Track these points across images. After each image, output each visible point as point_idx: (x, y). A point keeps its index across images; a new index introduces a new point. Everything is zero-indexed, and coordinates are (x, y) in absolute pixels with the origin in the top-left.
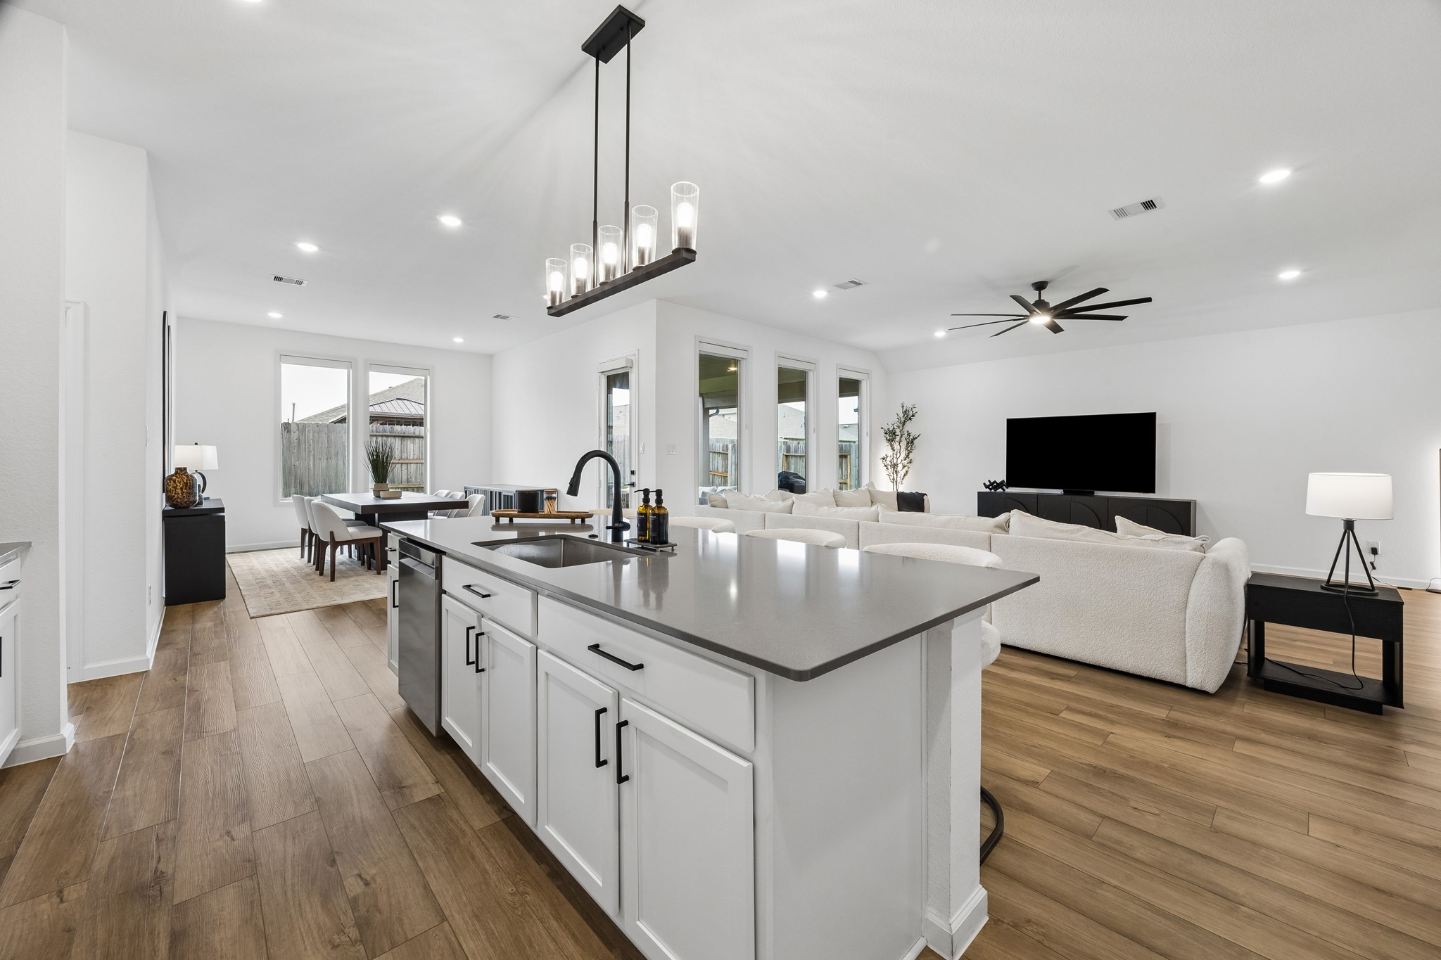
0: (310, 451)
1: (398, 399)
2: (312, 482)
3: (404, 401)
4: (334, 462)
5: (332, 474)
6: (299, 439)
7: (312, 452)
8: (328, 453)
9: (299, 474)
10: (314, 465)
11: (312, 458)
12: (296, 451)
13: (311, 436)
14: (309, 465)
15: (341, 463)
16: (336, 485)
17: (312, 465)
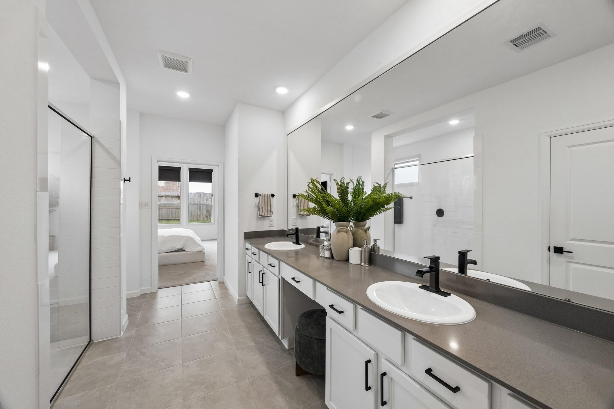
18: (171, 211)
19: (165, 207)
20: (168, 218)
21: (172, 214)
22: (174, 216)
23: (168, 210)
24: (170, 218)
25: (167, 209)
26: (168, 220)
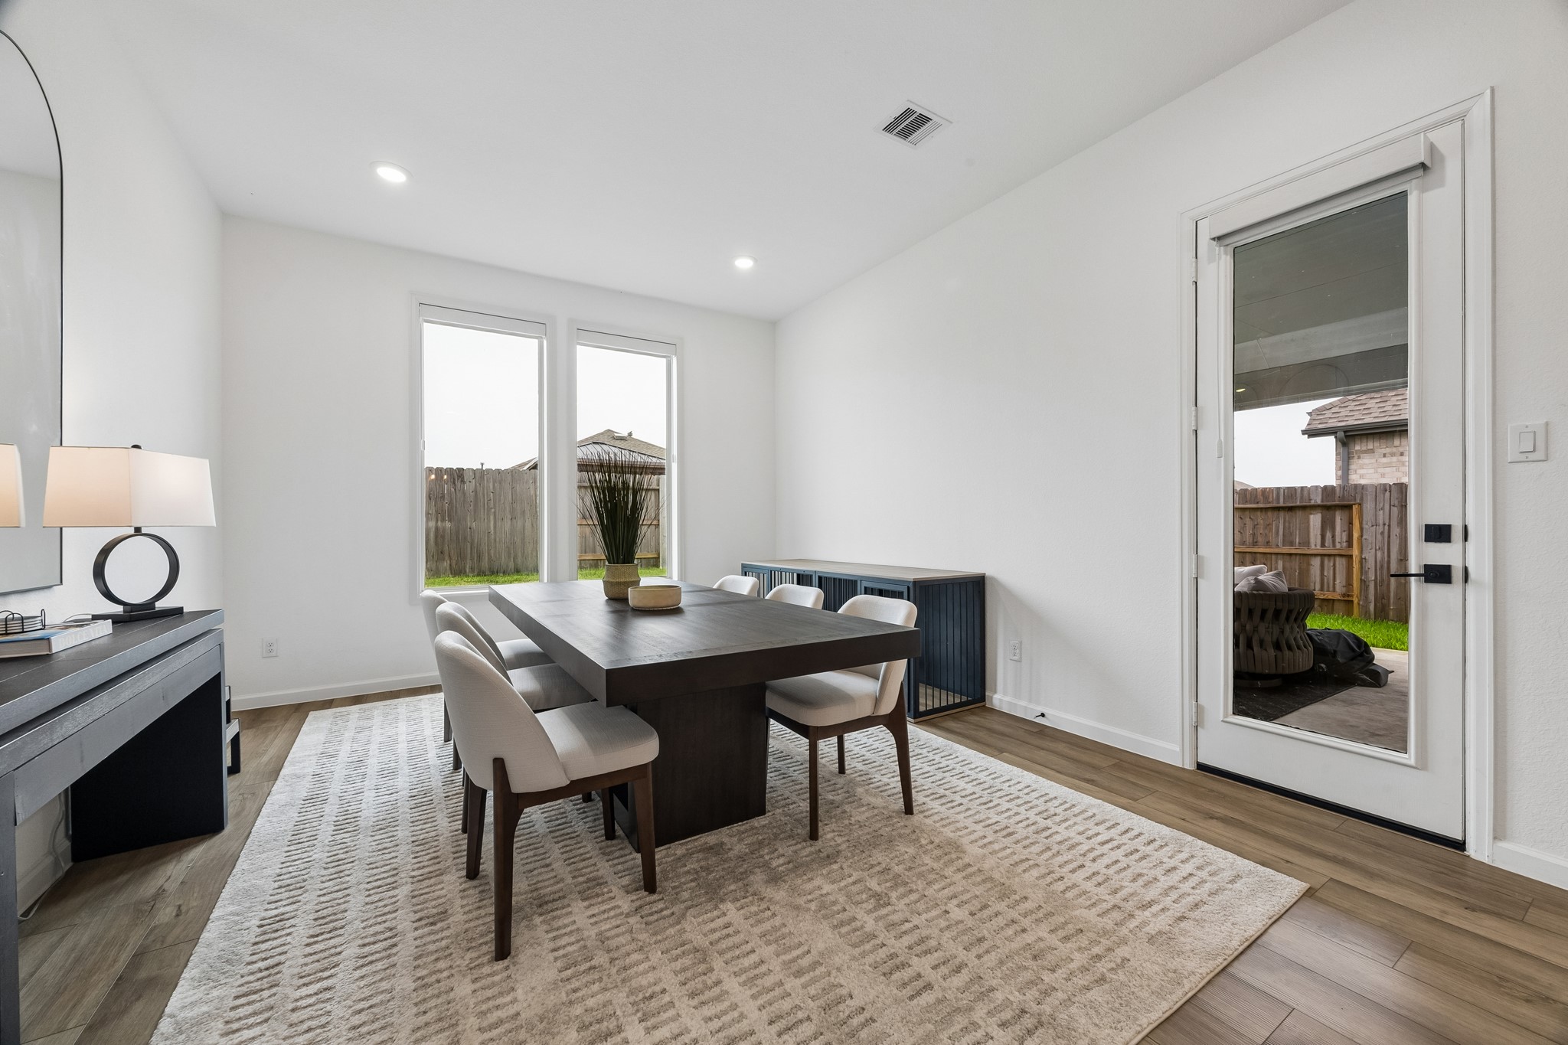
0: (489, 509)
1: (594, 443)
2: (492, 552)
3: (602, 446)
4: (519, 523)
5: (518, 540)
6: (475, 492)
7: (493, 510)
8: (513, 511)
9: (476, 541)
10: (495, 527)
11: (492, 517)
12: (472, 507)
13: (491, 487)
14: (489, 527)
15: (528, 524)
16: (523, 557)
17: (492, 528)
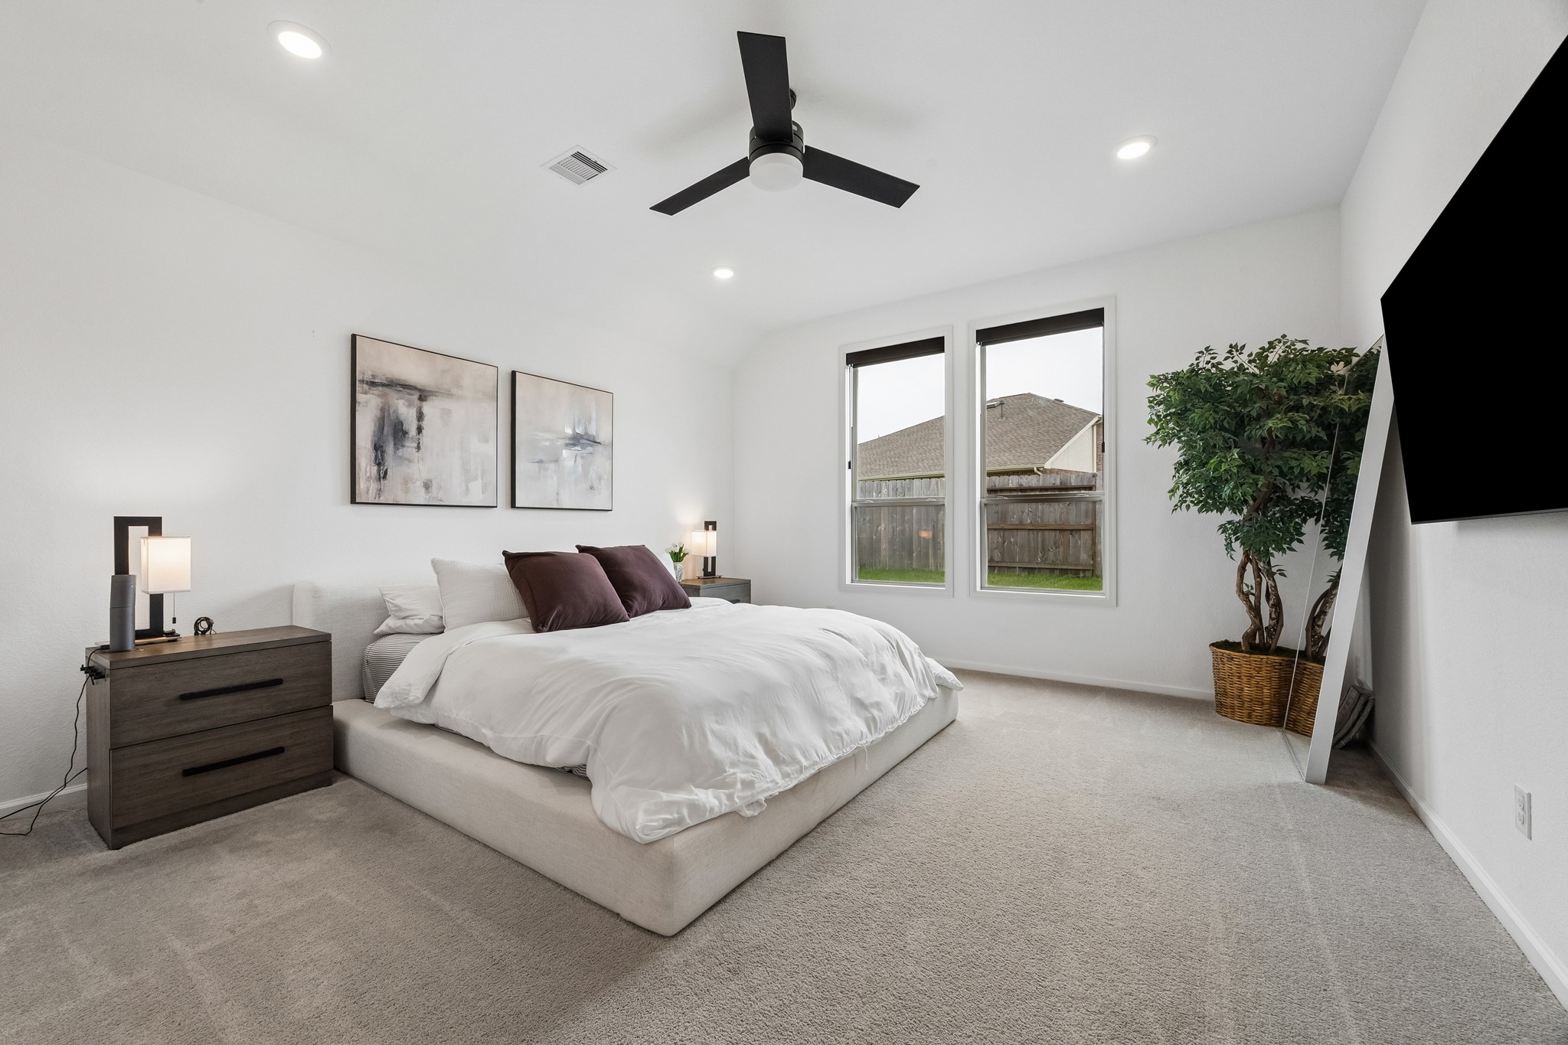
18: (1040, 539)
19: (1020, 527)
20: (1030, 562)
21: (1044, 550)
22: (1051, 555)
23: (1032, 536)
24: (1038, 562)
25: (1026, 532)
26: (1031, 570)
